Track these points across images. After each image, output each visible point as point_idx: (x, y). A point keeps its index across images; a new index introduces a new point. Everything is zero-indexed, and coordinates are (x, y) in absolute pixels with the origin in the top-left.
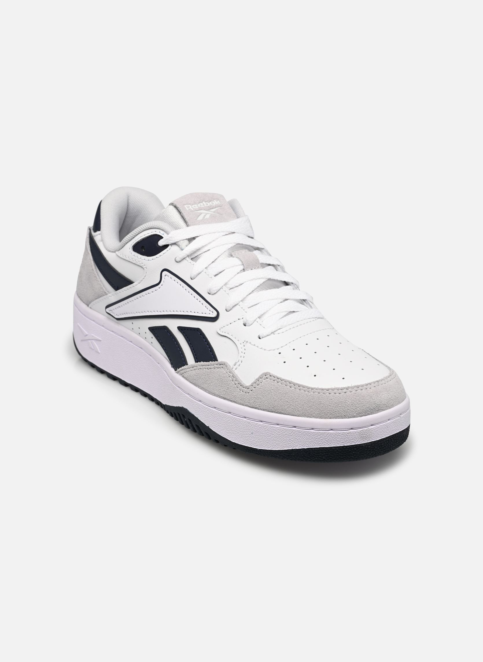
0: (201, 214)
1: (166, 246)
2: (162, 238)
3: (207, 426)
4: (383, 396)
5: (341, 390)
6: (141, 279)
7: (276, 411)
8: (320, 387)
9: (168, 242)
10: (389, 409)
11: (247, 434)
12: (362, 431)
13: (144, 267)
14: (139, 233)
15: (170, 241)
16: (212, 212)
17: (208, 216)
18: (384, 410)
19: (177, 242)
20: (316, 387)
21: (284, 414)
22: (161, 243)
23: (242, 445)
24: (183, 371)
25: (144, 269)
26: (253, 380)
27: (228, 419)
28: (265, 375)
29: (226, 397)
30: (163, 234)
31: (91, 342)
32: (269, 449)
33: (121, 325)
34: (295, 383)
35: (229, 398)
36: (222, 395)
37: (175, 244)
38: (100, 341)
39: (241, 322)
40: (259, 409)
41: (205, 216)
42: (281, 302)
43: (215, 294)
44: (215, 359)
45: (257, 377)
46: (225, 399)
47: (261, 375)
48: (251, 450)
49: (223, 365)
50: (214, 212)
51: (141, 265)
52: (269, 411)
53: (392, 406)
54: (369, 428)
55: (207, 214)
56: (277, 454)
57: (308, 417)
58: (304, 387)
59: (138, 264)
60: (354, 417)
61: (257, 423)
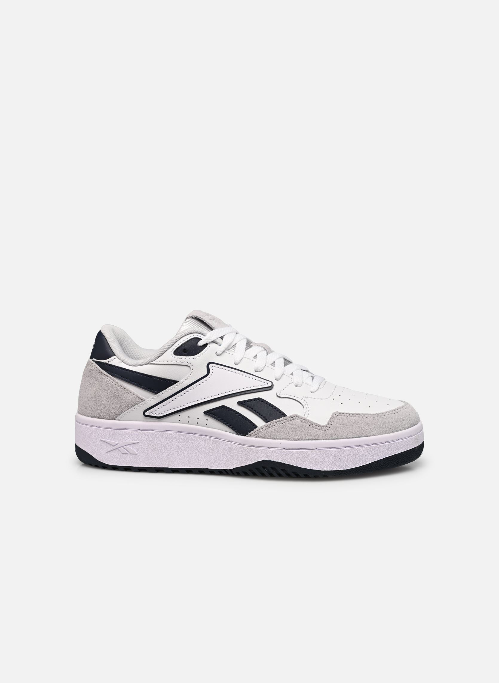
1: (205, 345)
2: (201, 339)
3: (295, 466)
5: (394, 411)
6: (188, 376)
7: (355, 437)
8: (380, 412)
9: (207, 341)
11: (335, 461)
12: (415, 437)
13: (189, 365)
14: (178, 340)
15: (209, 340)
19: (215, 340)
20: (377, 413)
21: (362, 437)
22: (200, 343)
23: (332, 471)
24: (256, 433)
25: (189, 367)
26: (328, 420)
27: (316, 454)
28: (336, 414)
29: (309, 438)
30: (201, 337)
31: (124, 448)
32: (355, 467)
33: (163, 422)
34: (361, 414)
35: (312, 438)
36: (305, 438)
37: (213, 342)
38: (138, 443)
39: (293, 385)
40: (341, 439)
43: (262, 370)
44: (284, 415)
45: (330, 417)
46: (308, 440)
47: (333, 415)
48: (340, 472)
49: (294, 417)
51: (187, 364)
52: (350, 438)
54: (418, 434)
56: (361, 469)
57: (380, 434)
58: (368, 415)
59: (184, 364)
60: (409, 428)
61: (343, 450)
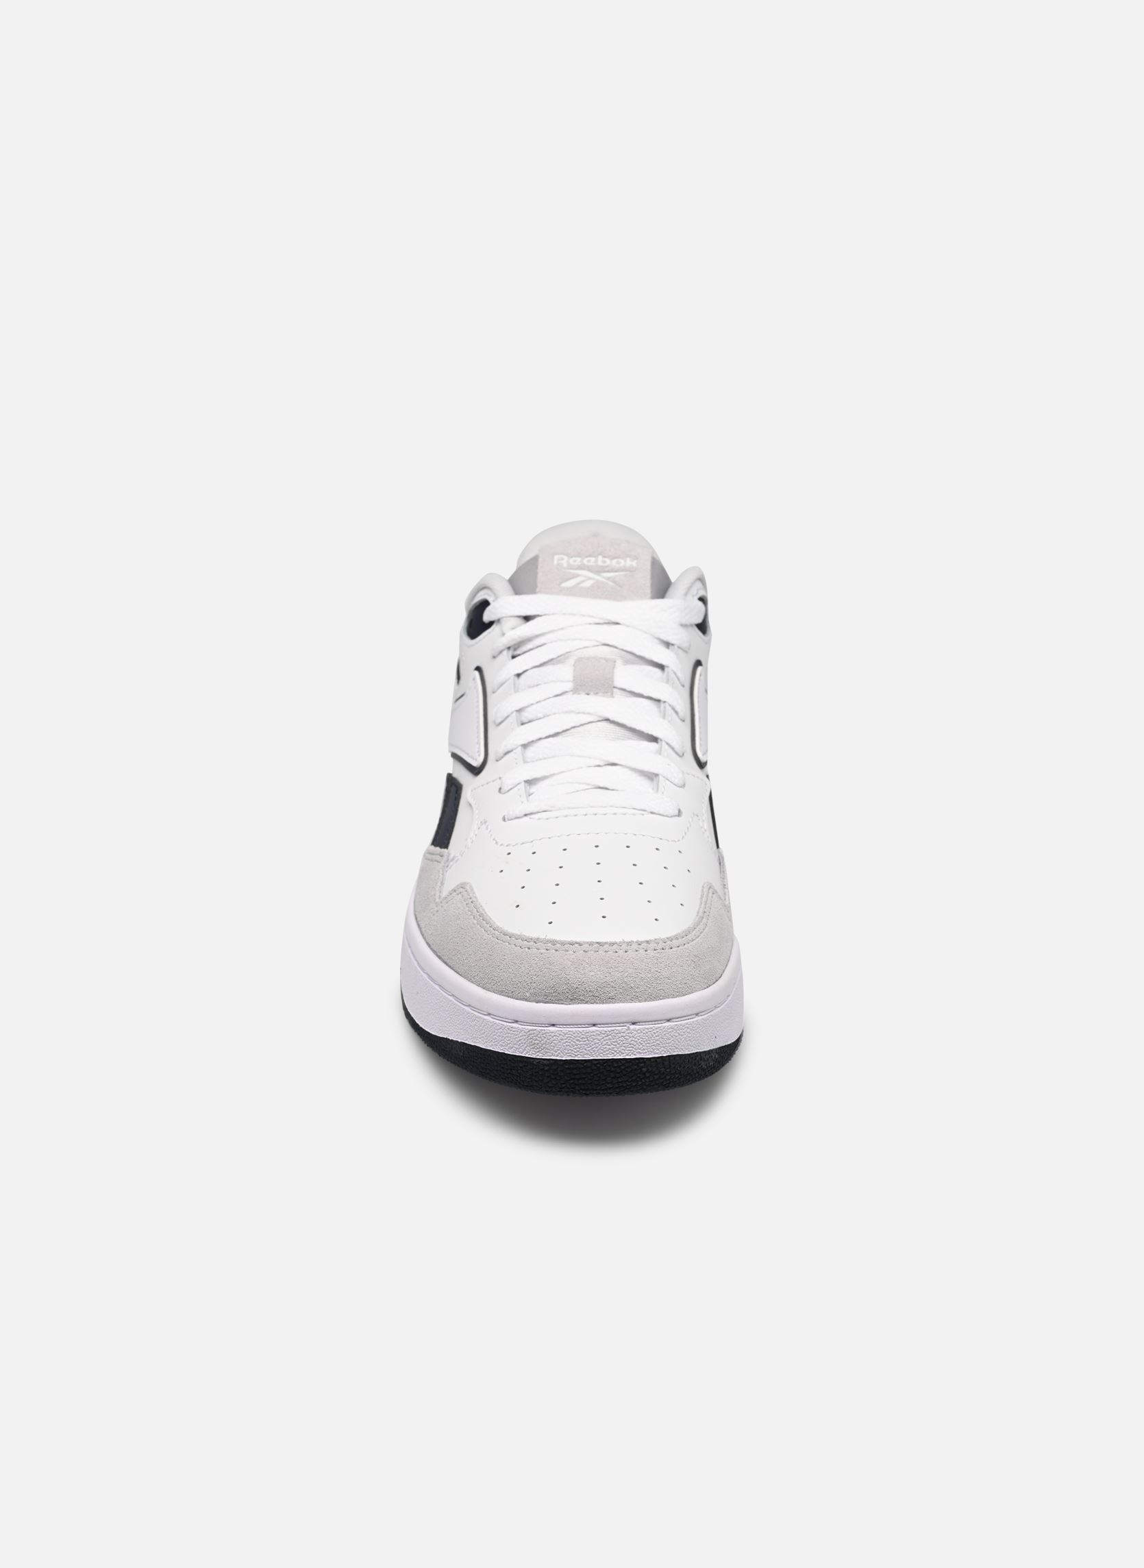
0: (578, 576)
1: (491, 624)
2: (489, 606)
4: (592, 974)
9: (492, 616)
10: (600, 1003)
12: (532, 1032)
15: (495, 613)
16: (604, 577)
17: (588, 584)
18: (587, 1003)
22: (486, 616)
28: (462, 888)
37: (498, 621)
39: (499, 784)
41: (583, 581)
42: (599, 766)
47: (458, 886)
50: (608, 579)
53: (611, 1000)
54: (545, 1028)
55: (590, 578)
60: (526, 1000)
